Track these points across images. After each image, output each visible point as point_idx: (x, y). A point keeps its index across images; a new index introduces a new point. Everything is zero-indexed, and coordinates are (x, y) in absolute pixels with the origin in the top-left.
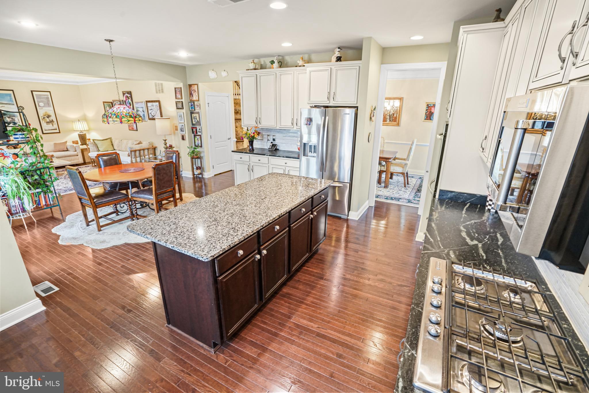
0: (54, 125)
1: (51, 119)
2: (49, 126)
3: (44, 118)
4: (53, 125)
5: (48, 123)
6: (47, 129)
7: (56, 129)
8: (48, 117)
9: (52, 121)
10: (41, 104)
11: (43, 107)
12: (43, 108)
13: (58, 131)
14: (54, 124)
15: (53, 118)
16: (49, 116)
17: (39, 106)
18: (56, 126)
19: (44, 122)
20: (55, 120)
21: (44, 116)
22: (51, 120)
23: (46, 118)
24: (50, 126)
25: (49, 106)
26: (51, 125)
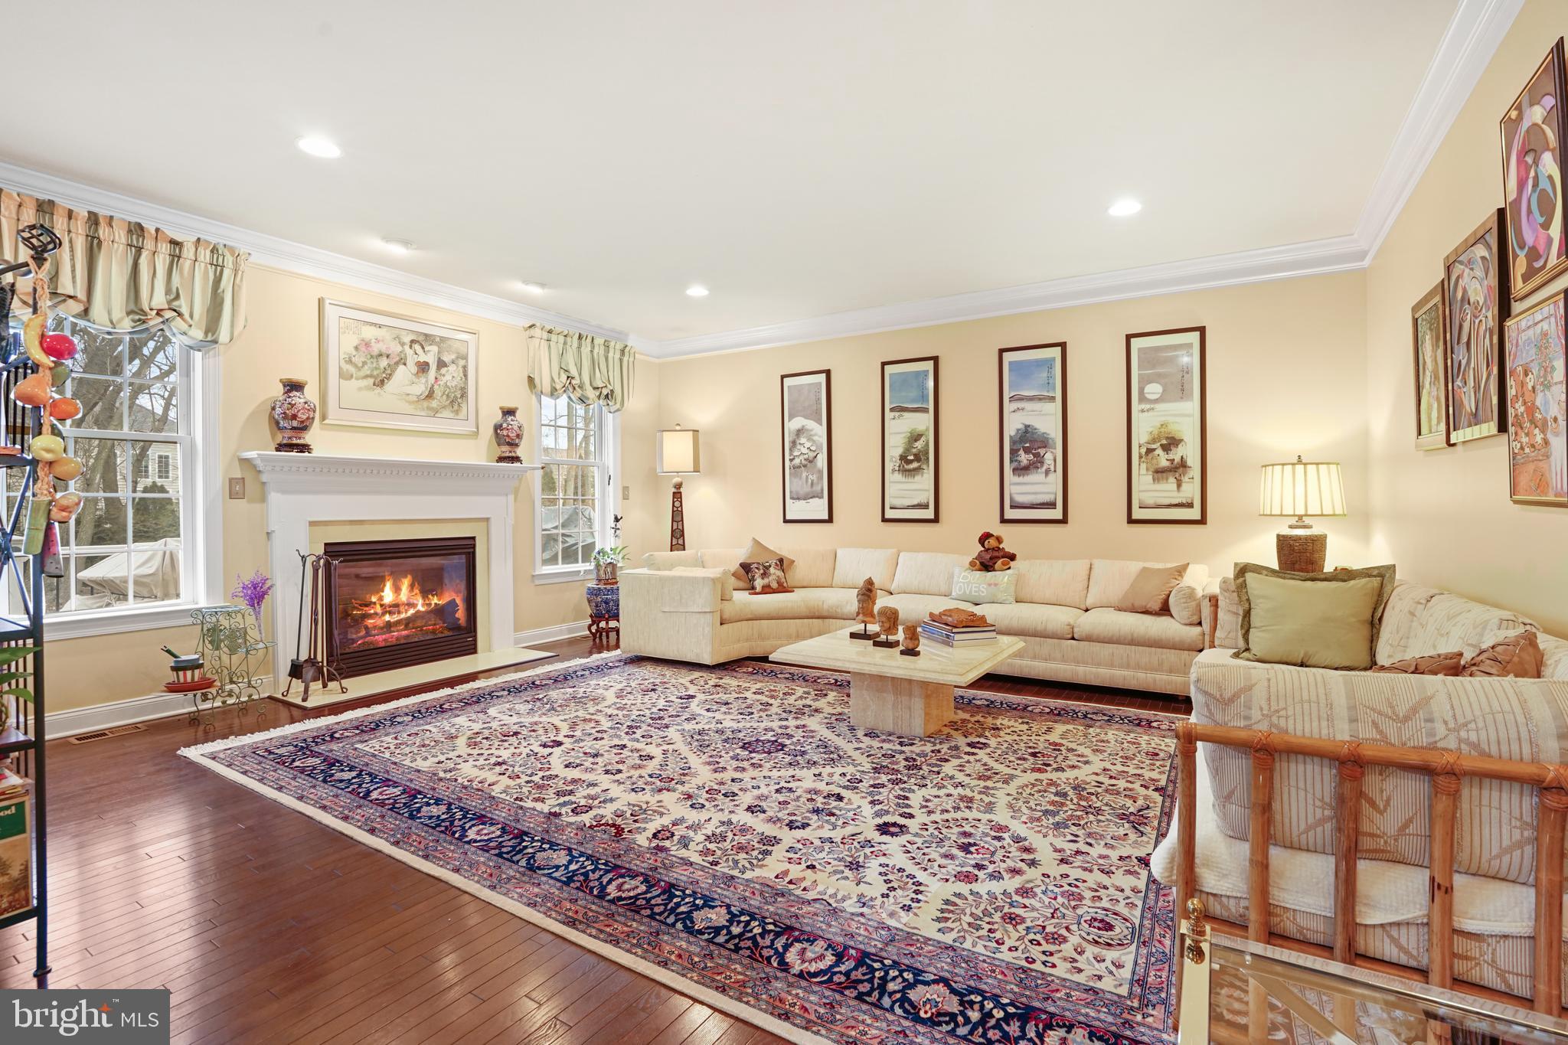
0: (1184, 486)
1: (1176, 454)
2: (1162, 486)
3: (1149, 451)
4: (1179, 486)
5: (1160, 473)
6: (1150, 502)
7: (1190, 505)
8: (1166, 448)
9: (1183, 465)
10: (1154, 390)
11: (1156, 401)
12: (1158, 406)
13: (1194, 514)
14: (1185, 479)
15: (1189, 451)
16: (1171, 443)
17: (1142, 398)
18: (1191, 490)
19: (1143, 471)
20: (1194, 461)
21: (1154, 441)
22: (1177, 459)
23: (1159, 451)
24: (1167, 491)
25: (1183, 393)
26: (1170, 484)
